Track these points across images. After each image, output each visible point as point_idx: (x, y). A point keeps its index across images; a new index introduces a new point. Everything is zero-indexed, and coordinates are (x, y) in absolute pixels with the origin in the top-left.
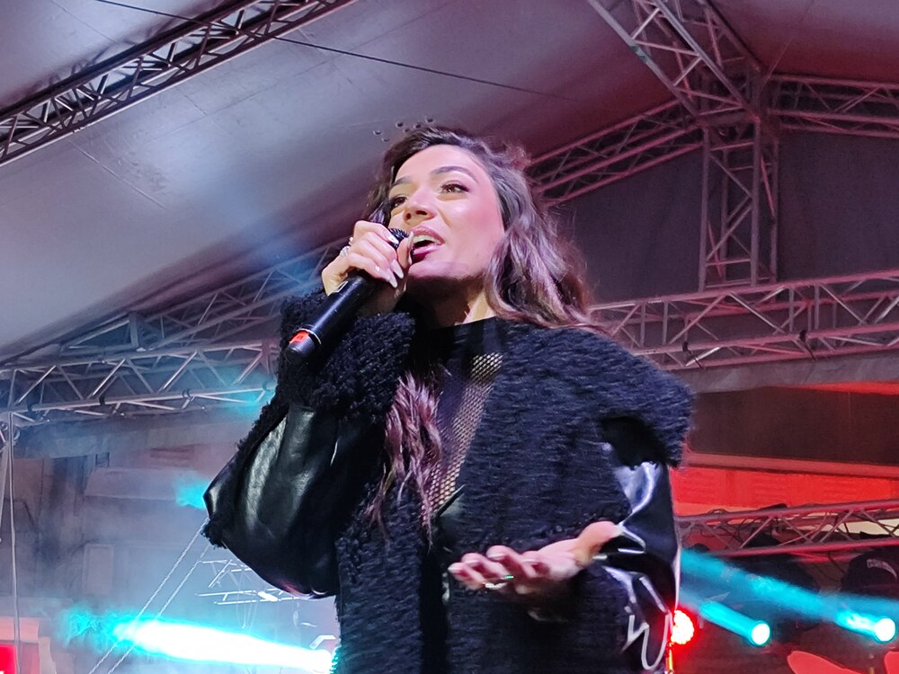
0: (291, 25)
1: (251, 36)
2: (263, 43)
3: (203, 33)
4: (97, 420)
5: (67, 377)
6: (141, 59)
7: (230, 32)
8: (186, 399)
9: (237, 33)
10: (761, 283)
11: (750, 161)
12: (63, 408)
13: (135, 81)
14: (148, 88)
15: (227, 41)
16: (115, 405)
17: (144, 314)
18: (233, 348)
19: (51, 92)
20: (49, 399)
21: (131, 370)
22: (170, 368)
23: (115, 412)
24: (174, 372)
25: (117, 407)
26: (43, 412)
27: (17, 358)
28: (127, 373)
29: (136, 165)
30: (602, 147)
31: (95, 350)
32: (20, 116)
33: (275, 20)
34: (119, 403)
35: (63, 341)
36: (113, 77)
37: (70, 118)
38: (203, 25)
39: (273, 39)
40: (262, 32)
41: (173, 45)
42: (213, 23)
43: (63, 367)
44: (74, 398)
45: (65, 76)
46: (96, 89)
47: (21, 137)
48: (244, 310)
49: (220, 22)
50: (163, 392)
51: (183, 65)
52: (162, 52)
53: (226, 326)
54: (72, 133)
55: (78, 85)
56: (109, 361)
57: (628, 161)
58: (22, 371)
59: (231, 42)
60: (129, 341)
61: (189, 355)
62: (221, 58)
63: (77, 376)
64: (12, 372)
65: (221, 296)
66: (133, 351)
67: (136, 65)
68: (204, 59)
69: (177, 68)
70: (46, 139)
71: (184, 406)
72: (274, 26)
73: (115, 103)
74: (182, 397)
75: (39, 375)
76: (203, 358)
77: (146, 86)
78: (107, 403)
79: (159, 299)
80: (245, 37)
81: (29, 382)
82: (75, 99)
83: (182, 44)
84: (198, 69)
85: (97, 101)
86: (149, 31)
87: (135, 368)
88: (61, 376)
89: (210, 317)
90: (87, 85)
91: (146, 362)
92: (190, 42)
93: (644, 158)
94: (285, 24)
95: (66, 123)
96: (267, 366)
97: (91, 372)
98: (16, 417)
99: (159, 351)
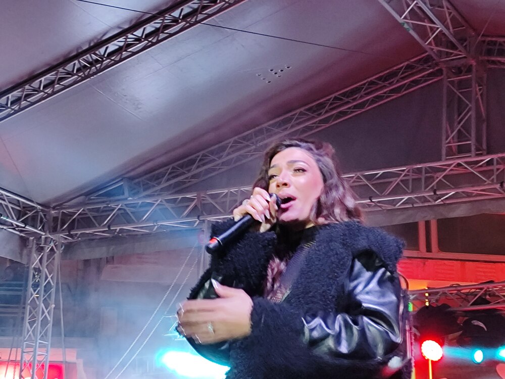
0: (209, 16)
1: (187, 22)
2: (194, 26)
3: (161, 21)
4: (107, 238)
5: (90, 215)
6: (127, 36)
7: (176, 21)
8: (155, 225)
9: (180, 21)
10: (477, 155)
11: (470, 86)
12: (88, 232)
13: (124, 49)
14: (130, 53)
15: (175, 25)
16: (116, 229)
17: (131, 179)
18: (180, 197)
19: (77, 56)
20: (80, 227)
21: (125, 210)
22: (146, 209)
23: (116, 233)
24: (148, 211)
25: (117, 231)
26: (77, 234)
27: (61, 204)
28: (122, 211)
29: (125, 96)
30: (386, 80)
31: (105, 199)
32: (61, 70)
33: (200, 13)
34: (118, 229)
35: (88, 194)
36: (112, 47)
37: (89, 70)
38: (160, 17)
39: (200, 24)
40: (193, 20)
41: (144, 29)
42: (166, 15)
43: (88, 209)
44: (93, 226)
45: (85, 48)
46: (102, 54)
47: (62, 82)
48: (186, 176)
49: (170, 15)
50: (143, 223)
51: (150, 40)
52: (139, 33)
53: (177, 184)
54: (89, 79)
55: (93, 52)
56: (112, 205)
57: (400, 88)
58: (64, 211)
59: (176, 26)
60: (123, 194)
61: (157, 201)
62: (171, 35)
63: (96, 214)
64: (60, 212)
65: (173, 168)
66: (126, 199)
67: (124, 40)
68: (162, 36)
69: (146, 42)
70: (75, 82)
71: (154, 230)
72: (200, 17)
73: (113, 62)
74: (152, 225)
75: (75, 213)
76: (164, 203)
77: (130, 52)
78: (112, 229)
79: (139, 170)
80: (184, 23)
81: (69, 218)
82: (91, 60)
83: (149, 28)
84: (158, 41)
85: (103, 61)
86: (131, 21)
87: (127, 209)
88: (86, 214)
89: (168, 180)
90: (97, 52)
91: (133, 205)
92: (154, 27)
93: (410, 86)
94: (206, 15)
95: (86, 73)
96: (199, 207)
97: (103, 211)
98: (60, 237)
99: (140, 199)
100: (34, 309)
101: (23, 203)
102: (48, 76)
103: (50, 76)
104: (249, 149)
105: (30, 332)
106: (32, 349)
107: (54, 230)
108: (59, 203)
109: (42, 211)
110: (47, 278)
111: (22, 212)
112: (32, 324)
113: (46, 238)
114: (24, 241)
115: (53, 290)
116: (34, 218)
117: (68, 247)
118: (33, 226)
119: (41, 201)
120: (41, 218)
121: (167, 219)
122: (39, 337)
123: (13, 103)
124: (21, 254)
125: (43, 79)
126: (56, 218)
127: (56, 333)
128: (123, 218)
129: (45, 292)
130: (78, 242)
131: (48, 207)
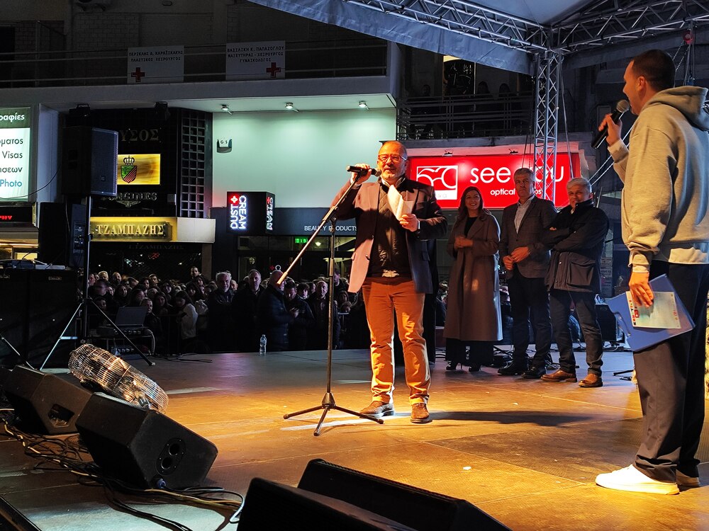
4: (600, 47)
5: (585, 28)
8: (644, 31)
12: (583, 44)
16: (608, 39)
20: (577, 40)
21: (615, 21)
22: (634, 17)
23: (608, 42)
24: (637, 19)
26: (574, 47)
27: (559, 23)
28: (613, 22)
31: (597, 13)
34: (610, 38)
35: (582, 11)
43: (583, 24)
44: (589, 38)
50: (632, 30)
56: (604, 18)
58: (563, 28)
60: (614, 6)
61: (644, 9)
63: (589, 27)
64: (558, 29)
66: (616, 11)
71: (643, 35)
74: (641, 30)
75: (572, 29)
78: (604, 38)
81: (567, 33)
87: (617, 20)
88: (582, 28)
91: (622, 16)
96: (685, 8)
97: (597, 24)
98: (561, 50)
99: (628, 9)
100: (542, 111)
101: (528, 24)
105: (540, 130)
106: (542, 144)
107: (555, 45)
108: (558, 21)
109: (544, 30)
110: (551, 85)
111: (528, 32)
113: (548, 52)
114: (530, 57)
116: (537, 37)
117: (567, 58)
118: (537, 44)
119: (542, 21)
120: (544, 36)
121: (655, 24)
122: (547, 134)
124: (529, 68)
126: (556, 35)
127: (561, 130)
128: (614, 27)
129: (551, 97)
130: (576, 54)
131: (549, 26)
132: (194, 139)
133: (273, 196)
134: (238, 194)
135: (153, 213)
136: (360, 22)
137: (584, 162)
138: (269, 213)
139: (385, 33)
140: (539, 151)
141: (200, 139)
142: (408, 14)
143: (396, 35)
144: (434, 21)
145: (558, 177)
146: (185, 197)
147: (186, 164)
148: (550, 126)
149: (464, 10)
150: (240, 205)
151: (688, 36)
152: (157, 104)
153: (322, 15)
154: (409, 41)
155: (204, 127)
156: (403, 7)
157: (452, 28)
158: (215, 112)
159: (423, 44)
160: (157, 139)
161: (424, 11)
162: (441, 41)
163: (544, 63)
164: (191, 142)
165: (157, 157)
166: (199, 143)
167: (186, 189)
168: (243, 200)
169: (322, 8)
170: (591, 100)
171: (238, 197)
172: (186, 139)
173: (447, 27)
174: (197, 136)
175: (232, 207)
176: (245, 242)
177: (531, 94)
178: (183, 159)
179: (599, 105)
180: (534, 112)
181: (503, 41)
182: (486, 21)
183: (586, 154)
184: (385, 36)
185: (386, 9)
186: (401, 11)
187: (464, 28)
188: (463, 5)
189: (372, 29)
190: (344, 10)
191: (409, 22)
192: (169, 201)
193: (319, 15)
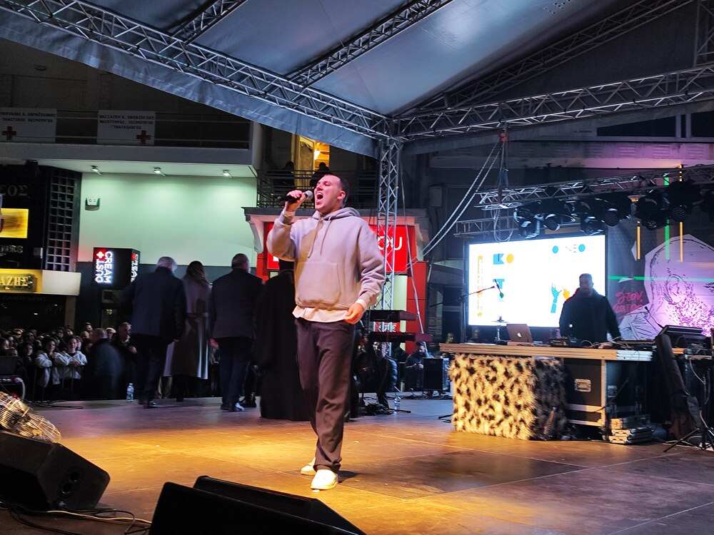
4: (433, 138)
5: (420, 121)
8: (468, 128)
12: (419, 134)
17: (450, 94)
18: (486, 106)
20: (414, 131)
21: (444, 116)
22: (461, 115)
23: (440, 135)
24: (462, 117)
25: (441, 133)
26: (411, 136)
28: (444, 118)
29: (444, 32)
31: (430, 110)
32: (396, 17)
34: (441, 131)
35: (418, 106)
37: (416, 16)
43: (418, 118)
44: (424, 130)
47: (397, 26)
48: (490, 89)
50: (459, 126)
53: (483, 96)
54: (417, 22)
56: (436, 114)
58: (402, 120)
60: (444, 105)
61: (469, 109)
63: (424, 121)
64: (399, 121)
65: (481, 84)
66: (446, 109)
70: (408, 25)
71: (467, 131)
74: (466, 127)
75: (409, 121)
76: (474, 110)
78: (436, 131)
79: (455, 87)
81: (406, 124)
82: (418, 7)
87: (447, 116)
88: (418, 121)
89: (477, 93)
91: (451, 113)
95: (415, 18)
96: (500, 112)
98: (401, 138)
99: (456, 108)
100: (384, 189)
102: (388, 22)
103: (389, 22)
104: (538, 66)
105: (383, 206)
106: (384, 217)
107: (395, 134)
108: (399, 113)
109: (387, 120)
110: (392, 168)
111: (373, 121)
112: (383, 200)
113: (390, 140)
114: (375, 142)
115: (397, 176)
116: (381, 125)
117: (406, 145)
118: (381, 132)
119: (385, 113)
121: (477, 123)
122: (388, 209)
123: (364, 44)
124: (374, 151)
125: (384, 24)
126: (396, 125)
127: (400, 206)
128: (444, 123)
129: (392, 178)
130: (413, 142)
131: (391, 117)
132: (63, 197)
133: (138, 252)
134: (104, 250)
135: (18, 265)
136: (227, 102)
137: (419, 234)
138: (134, 269)
139: (249, 114)
140: (381, 223)
141: (69, 196)
142: (270, 99)
143: (259, 116)
144: (293, 107)
145: (397, 246)
146: (52, 251)
147: (54, 220)
148: (391, 203)
149: (319, 98)
150: (106, 260)
151: (503, 135)
152: (28, 162)
153: (193, 94)
154: (271, 122)
155: (73, 185)
156: (266, 92)
157: (308, 113)
158: (86, 173)
159: (283, 126)
160: (25, 195)
161: (285, 98)
162: (298, 123)
163: (387, 148)
164: (59, 199)
165: (25, 213)
166: (67, 200)
167: (52, 243)
168: (109, 255)
169: (193, 89)
170: (425, 181)
171: (104, 253)
172: (55, 196)
173: (304, 112)
174: (67, 193)
175: (98, 261)
176: (109, 296)
177: (374, 173)
178: (51, 215)
179: (433, 186)
180: (378, 189)
181: (352, 127)
182: (337, 109)
183: (421, 228)
184: (249, 116)
185: (251, 93)
186: (264, 96)
187: (319, 114)
188: (318, 95)
189: (237, 110)
190: (213, 92)
191: (270, 106)
192: (35, 254)
193: (190, 94)
